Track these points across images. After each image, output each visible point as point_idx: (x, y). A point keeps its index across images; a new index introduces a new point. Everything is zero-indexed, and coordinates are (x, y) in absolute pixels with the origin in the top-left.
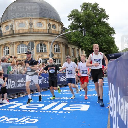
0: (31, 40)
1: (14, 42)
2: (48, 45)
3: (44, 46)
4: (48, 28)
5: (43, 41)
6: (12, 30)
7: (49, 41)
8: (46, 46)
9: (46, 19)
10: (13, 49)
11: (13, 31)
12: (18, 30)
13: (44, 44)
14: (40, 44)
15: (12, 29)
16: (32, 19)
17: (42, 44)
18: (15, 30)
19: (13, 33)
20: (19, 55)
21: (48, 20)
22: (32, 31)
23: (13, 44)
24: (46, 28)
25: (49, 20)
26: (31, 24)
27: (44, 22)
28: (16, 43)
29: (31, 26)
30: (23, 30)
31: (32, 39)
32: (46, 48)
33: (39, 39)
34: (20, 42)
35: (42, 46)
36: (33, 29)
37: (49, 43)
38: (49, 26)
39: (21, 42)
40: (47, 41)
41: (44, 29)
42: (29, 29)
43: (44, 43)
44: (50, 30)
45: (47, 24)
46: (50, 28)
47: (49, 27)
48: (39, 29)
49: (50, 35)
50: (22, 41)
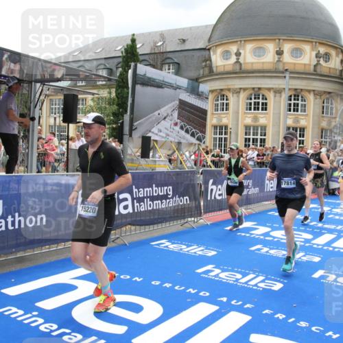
0: (277, 86)
1: (240, 89)
2: (311, 98)
3: (302, 101)
4: (314, 62)
5: (302, 90)
6: (237, 62)
7: (314, 91)
8: (305, 101)
9: (312, 42)
10: (238, 101)
11: (241, 64)
12: (252, 63)
13: (302, 97)
14: (295, 96)
15: (238, 59)
16: (281, 41)
17: (298, 96)
18: (245, 63)
19: (241, 69)
20: (249, 116)
21: (316, 42)
22: (281, 68)
23: (239, 92)
24: (310, 61)
25: (318, 44)
26: (280, 53)
27: (307, 48)
28: (245, 89)
29: (279, 56)
30: (263, 63)
31: (279, 84)
32: (305, 105)
33: (295, 85)
34: (253, 89)
35: (298, 100)
36: (284, 64)
37: (314, 94)
38: (316, 57)
39: (256, 90)
40: (309, 91)
41: (305, 65)
42: (274, 63)
43: (303, 93)
44: (319, 67)
45: (314, 53)
46: (318, 61)
47: (316, 59)
48: (295, 64)
49: (318, 77)
50: (259, 86)
